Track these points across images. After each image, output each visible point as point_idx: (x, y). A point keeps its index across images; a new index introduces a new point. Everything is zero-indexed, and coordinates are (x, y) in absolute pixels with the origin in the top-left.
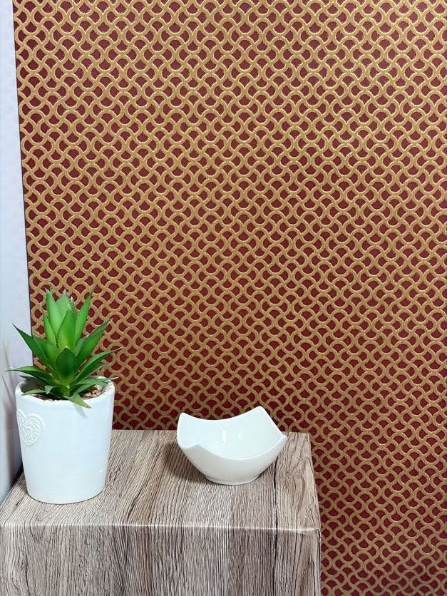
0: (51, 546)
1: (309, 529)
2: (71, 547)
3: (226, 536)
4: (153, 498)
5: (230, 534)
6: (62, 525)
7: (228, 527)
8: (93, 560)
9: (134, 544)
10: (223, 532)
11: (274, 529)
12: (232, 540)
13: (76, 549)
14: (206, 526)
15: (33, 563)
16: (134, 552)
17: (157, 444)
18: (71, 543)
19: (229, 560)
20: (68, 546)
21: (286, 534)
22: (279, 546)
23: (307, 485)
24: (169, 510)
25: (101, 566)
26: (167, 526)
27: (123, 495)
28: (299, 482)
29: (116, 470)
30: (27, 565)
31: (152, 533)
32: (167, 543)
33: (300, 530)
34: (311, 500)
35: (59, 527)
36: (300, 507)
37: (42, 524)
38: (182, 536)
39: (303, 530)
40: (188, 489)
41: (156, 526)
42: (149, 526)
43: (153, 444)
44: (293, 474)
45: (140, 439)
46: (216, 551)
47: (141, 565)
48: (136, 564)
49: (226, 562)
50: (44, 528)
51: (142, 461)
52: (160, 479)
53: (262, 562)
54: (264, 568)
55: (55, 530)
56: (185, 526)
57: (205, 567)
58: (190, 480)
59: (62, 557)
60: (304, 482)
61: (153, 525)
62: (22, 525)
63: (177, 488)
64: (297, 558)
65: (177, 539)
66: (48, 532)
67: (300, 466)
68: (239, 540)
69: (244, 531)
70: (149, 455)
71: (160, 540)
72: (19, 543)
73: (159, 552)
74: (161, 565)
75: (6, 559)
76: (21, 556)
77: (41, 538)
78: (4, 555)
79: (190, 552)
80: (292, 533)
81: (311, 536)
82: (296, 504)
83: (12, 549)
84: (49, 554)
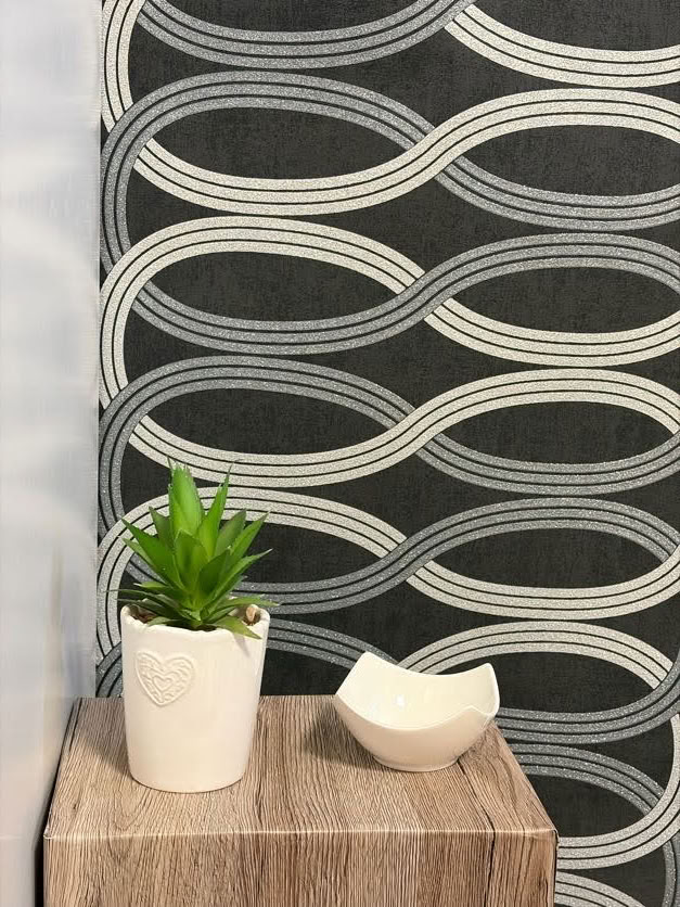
0: (139, 870)
1: (542, 830)
2: (172, 871)
3: (417, 846)
5: (423, 842)
6: (160, 835)
7: (420, 831)
8: (205, 892)
9: (272, 863)
10: (412, 838)
11: (490, 831)
12: (425, 851)
13: (181, 874)
14: (387, 831)
15: (109, 898)
16: (272, 876)
18: (173, 865)
19: (418, 883)
20: (168, 869)
21: (511, 840)
22: (496, 858)
23: (512, 768)
24: (319, 809)
25: (218, 901)
26: (326, 831)
27: (234, 789)
28: (498, 763)
30: (99, 902)
31: (303, 843)
32: (324, 861)
33: (529, 832)
34: (527, 790)
35: (155, 839)
36: (514, 800)
37: (127, 835)
38: (349, 848)
39: (534, 831)
40: (333, 779)
41: (309, 832)
42: (298, 832)
44: (483, 753)
46: (399, 870)
47: (282, 896)
48: (273, 894)
49: (413, 887)
50: (131, 840)
52: (282, 767)
53: (469, 884)
54: (471, 893)
55: (149, 844)
56: (353, 830)
57: (381, 894)
59: (156, 888)
60: (504, 762)
61: (303, 832)
62: (95, 837)
63: (315, 780)
64: (522, 877)
65: (338, 853)
66: (137, 846)
68: (437, 851)
69: (444, 836)
71: (314, 856)
72: (89, 868)
73: (310, 874)
74: (312, 896)
75: (67, 892)
76: (91, 889)
77: (125, 857)
78: (64, 887)
79: (358, 875)
80: (517, 837)
81: (544, 841)
82: (507, 794)
83: (77, 877)
84: (136, 884)
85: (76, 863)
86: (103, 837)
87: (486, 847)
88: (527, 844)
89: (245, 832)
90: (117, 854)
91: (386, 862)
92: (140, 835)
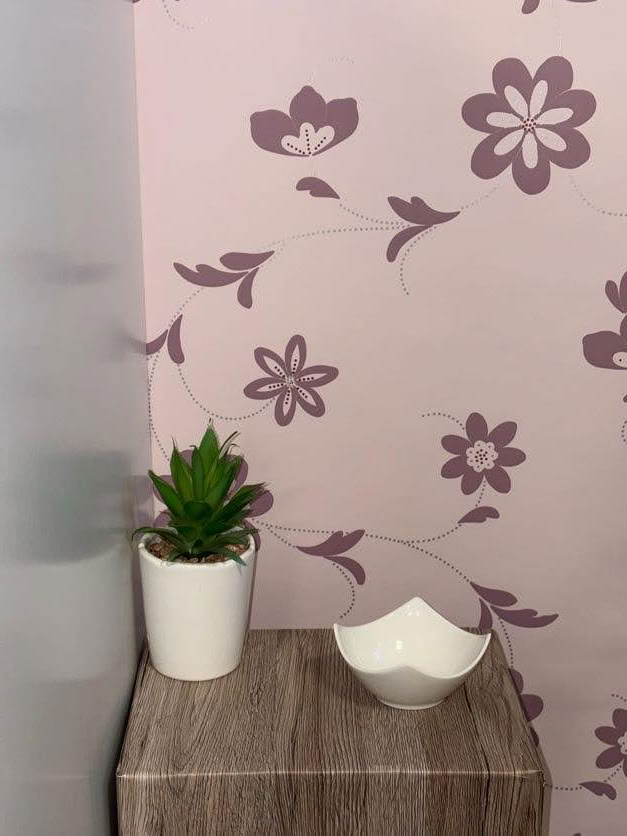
0: (194, 801)
1: (530, 771)
2: (221, 802)
3: (424, 784)
4: (316, 731)
7: (426, 772)
8: (248, 818)
9: (303, 797)
10: (419, 778)
11: (485, 772)
12: (431, 788)
13: (228, 806)
14: (398, 771)
16: (304, 807)
17: (300, 649)
18: (222, 798)
21: (502, 779)
22: (491, 794)
23: (512, 708)
25: (259, 825)
26: (347, 772)
27: (275, 726)
28: (501, 702)
29: (256, 690)
30: (162, 826)
31: (328, 781)
33: (519, 773)
34: (522, 730)
35: (205, 778)
37: (183, 774)
38: (366, 785)
40: (358, 716)
43: (295, 651)
44: (489, 691)
45: (274, 644)
46: (409, 804)
47: (312, 822)
48: (305, 821)
49: (422, 816)
50: (186, 779)
51: (286, 676)
52: (317, 701)
53: (469, 814)
54: (470, 821)
55: (200, 782)
56: (370, 771)
57: (395, 821)
58: (357, 702)
59: (209, 815)
60: (506, 702)
61: (328, 772)
63: (343, 716)
65: (358, 790)
66: (191, 785)
67: (496, 679)
68: (441, 788)
69: (447, 776)
70: (293, 666)
72: (152, 798)
73: (335, 805)
74: (337, 823)
75: (136, 820)
76: (156, 815)
77: (182, 791)
78: (133, 815)
79: (376, 805)
80: (509, 777)
83: (144, 806)
84: (192, 811)
86: (164, 776)
87: (482, 785)
88: (518, 783)
89: (280, 772)
90: (176, 789)
91: (398, 796)
92: (192, 775)
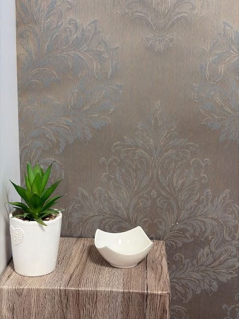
5: (122, 294)
6: (33, 288)
15: (17, 308)
19: (121, 308)
20: (36, 299)
24: (90, 281)
32: (89, 299)
36: (159, 280)
39: (161, 292)
41: (83, 289)
42: (79, 289)
62: (11, 288)
64: (158, 309)
71: (85, 297)
81: (165, 296)
82: (158, 278)
85: (5, 296)
